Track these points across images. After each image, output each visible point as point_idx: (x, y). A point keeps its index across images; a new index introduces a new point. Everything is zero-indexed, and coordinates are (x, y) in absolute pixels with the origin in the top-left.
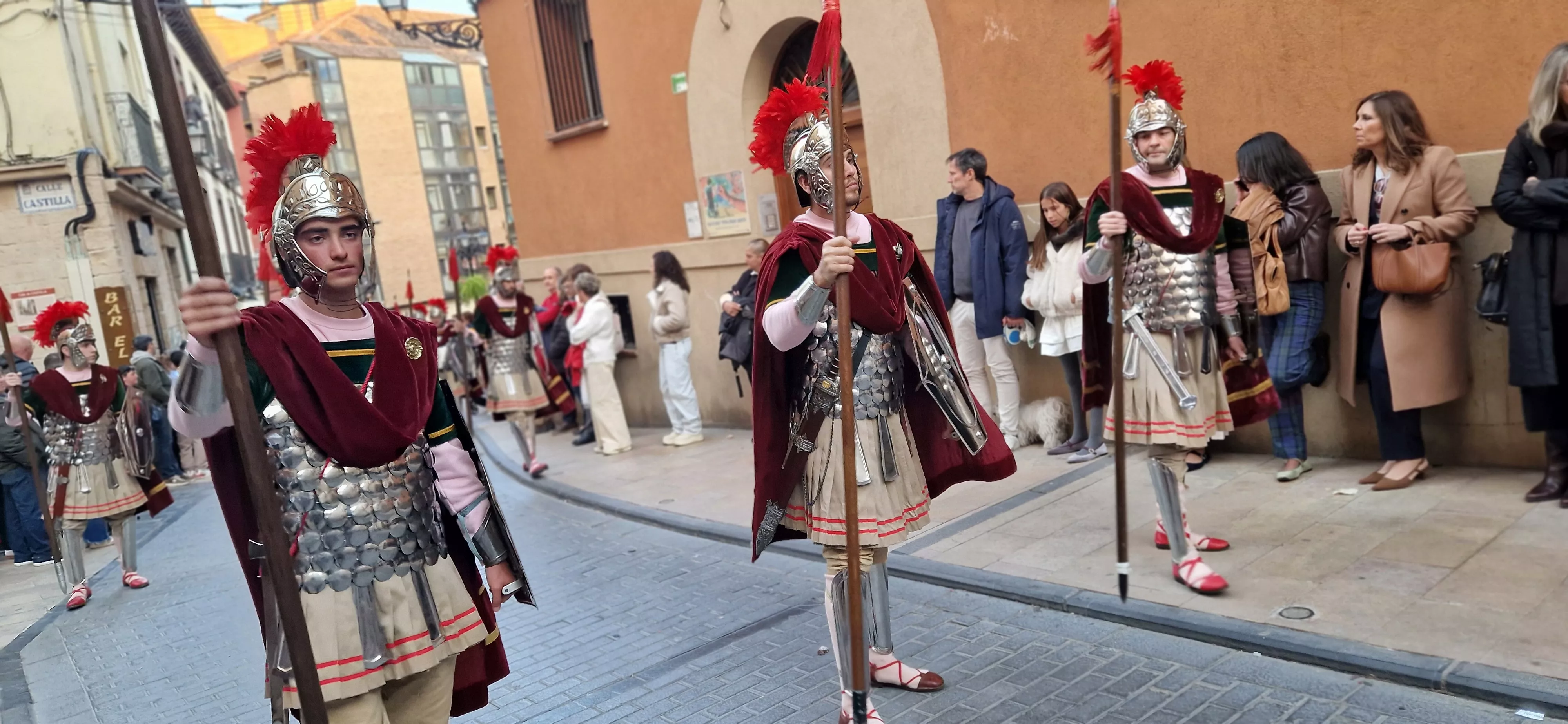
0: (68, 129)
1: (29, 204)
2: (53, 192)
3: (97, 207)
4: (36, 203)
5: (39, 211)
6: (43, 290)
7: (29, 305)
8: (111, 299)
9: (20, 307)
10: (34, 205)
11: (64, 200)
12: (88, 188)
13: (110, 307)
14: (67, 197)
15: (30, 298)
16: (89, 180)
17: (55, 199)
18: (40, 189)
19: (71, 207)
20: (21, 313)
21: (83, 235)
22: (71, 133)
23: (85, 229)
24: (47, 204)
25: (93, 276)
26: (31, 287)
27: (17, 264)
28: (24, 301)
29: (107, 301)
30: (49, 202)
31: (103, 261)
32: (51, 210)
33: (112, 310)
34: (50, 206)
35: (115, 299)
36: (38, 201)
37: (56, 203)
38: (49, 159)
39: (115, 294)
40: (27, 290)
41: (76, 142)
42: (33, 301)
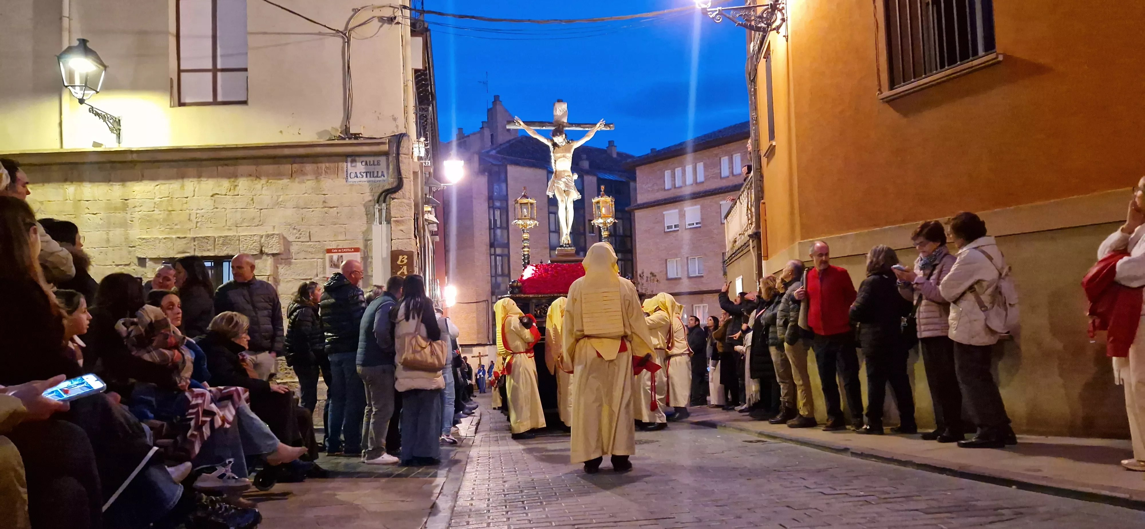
0: (393, 116)
1: (353, 175)
2: (373, 167)
3: (405, 180)
4: (359, 175)
5: (360, 181)
6: (351, 248)
7: (338, 260)
8: (402, 261)
9: (331, 260)
10: (357, 177)
11: (380, 174)
12: (401, 165)
13: (400, 267)
14: (382, 172)
15: (340, 254)
16: (402, 157)
17: (373, 172)
18: (363, 163)
19: (384, 181)
20: (331, 266)
21: (390, 204)
22: (395, 119)
23: (393, 199)
24: (367, 177)
25: (392, 240)
26: (342, 245)
27: (335, 224)
28: (335, 256)
29: (399, 263)
30: (368, 175)
31: (401, 228)
32: (368, 182)
33: (402, 271)
34: (369, 179)
35: (406, 261)
36: (360, 173)
37: (373, 177)
38: (375, 138)
39: (406, 257)
40: (339, 247)
41: (397, 126)
42: (342, 256)
